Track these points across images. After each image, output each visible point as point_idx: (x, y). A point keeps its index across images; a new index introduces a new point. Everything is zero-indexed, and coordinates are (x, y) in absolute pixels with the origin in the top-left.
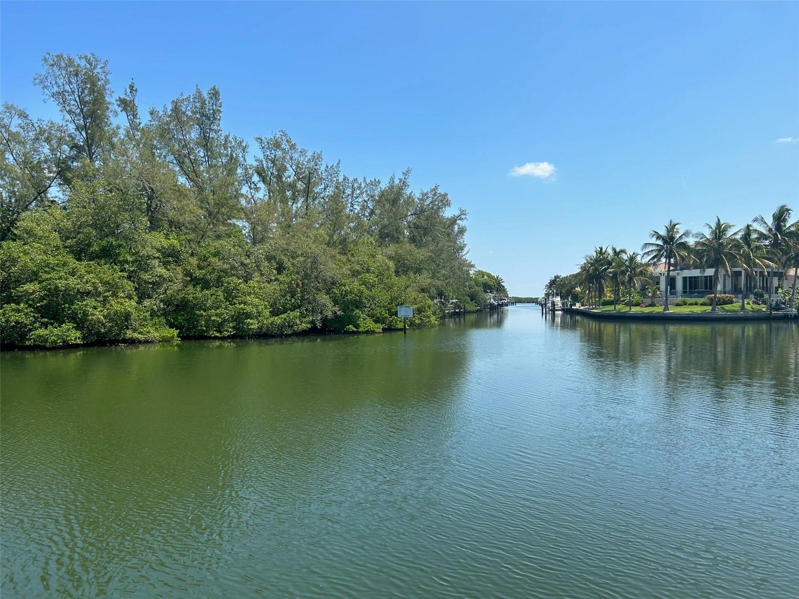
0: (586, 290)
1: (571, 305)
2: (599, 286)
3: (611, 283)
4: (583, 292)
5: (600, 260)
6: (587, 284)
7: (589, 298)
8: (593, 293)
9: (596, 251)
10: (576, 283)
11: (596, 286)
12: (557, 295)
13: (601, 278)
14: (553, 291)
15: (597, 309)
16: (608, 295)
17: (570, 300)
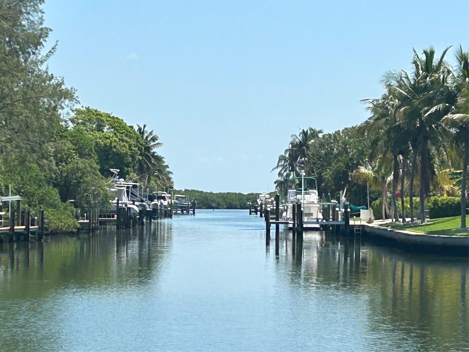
0: (387, 174)
1: (347, 216)
2: (423, 162)
3: (454, 154)
4: (379, 180)
5: (426, 88)
6: (390, 155)
7: (394, 197)
8: (407, 183)
9: (415, 62)
10: (362, 153)
11: (414, 163)
12: (310, 185)
13: (426, 138)
14: (298, 175)
15: (416, 226)
16: (446, 187)
17: (343, 199)
